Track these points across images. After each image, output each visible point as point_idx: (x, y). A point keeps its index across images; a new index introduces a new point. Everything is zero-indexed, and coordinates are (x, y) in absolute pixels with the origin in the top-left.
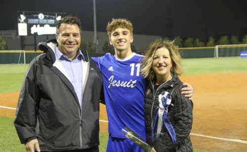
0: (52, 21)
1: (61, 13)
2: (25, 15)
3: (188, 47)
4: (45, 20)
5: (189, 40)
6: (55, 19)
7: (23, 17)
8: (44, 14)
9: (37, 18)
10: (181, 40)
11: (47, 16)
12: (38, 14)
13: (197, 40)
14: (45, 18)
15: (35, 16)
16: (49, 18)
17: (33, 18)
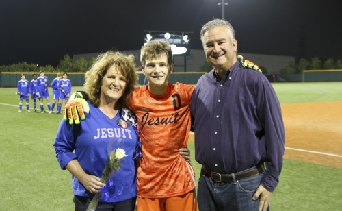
0: (178, 41)
1: (188, 32)
2: (152, 35)
3: (327, 69)
4: (172, 40)
5: (329, 61)
6: (181, 38)
7: (149, 37)
8: (171, 33)
9: (163, 37)
10: (319, 61)
11: (174, 35)
12: (165, 33)
13: (339, 62)
14: (172, 37)
15: (161, 35)
16: (175, 38)
17: (159, 38)
